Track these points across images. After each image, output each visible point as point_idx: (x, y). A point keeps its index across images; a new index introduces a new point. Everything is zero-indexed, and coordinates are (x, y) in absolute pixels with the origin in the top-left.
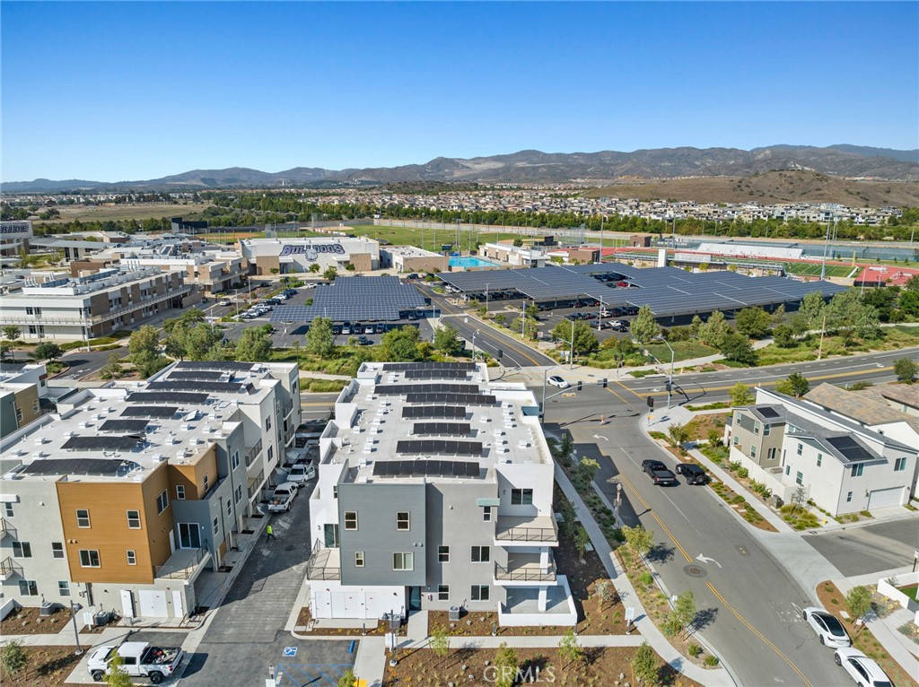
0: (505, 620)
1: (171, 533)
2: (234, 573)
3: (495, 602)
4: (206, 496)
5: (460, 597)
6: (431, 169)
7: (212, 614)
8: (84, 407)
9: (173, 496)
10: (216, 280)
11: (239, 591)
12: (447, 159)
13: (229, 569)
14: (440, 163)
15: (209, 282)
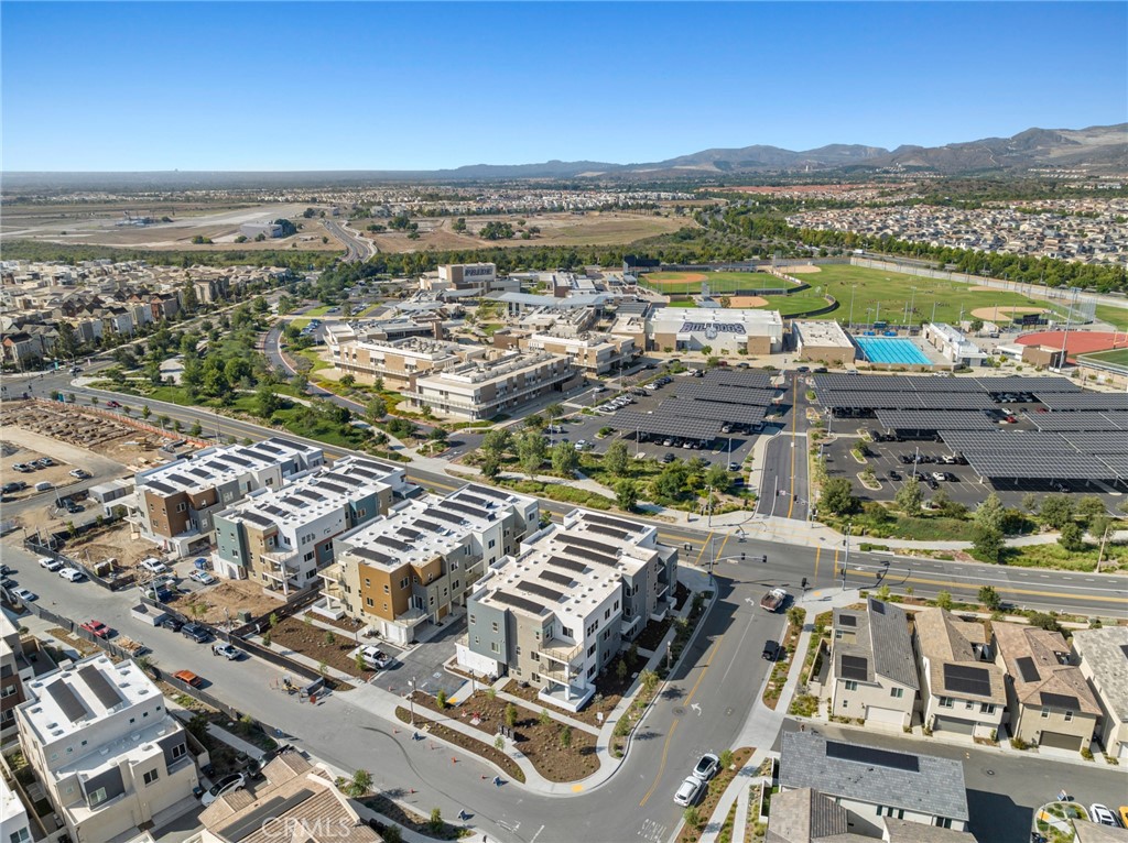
0: (542, 696)
1: (410, 600)
2: (442, 628)
3: (543, 686)
4: (426, 585)
5: (525, 677)
6: (1017, 146)
7: (419, 645)
8: (401, 512)
9: (411, 580)
10: (601, 364)
11: (437, 639)
12: (1042, 131)
13: (441, 625)
14: (1032, 138)
15: (594, 366)
